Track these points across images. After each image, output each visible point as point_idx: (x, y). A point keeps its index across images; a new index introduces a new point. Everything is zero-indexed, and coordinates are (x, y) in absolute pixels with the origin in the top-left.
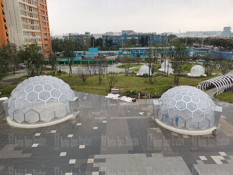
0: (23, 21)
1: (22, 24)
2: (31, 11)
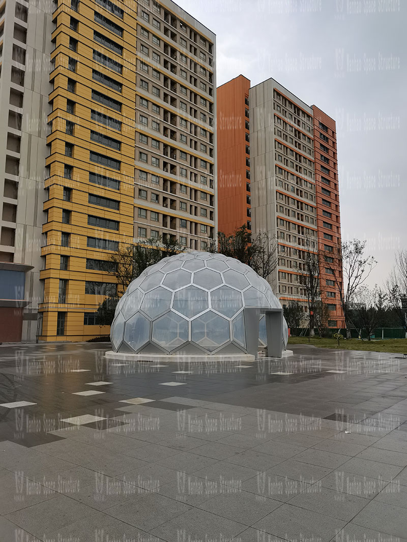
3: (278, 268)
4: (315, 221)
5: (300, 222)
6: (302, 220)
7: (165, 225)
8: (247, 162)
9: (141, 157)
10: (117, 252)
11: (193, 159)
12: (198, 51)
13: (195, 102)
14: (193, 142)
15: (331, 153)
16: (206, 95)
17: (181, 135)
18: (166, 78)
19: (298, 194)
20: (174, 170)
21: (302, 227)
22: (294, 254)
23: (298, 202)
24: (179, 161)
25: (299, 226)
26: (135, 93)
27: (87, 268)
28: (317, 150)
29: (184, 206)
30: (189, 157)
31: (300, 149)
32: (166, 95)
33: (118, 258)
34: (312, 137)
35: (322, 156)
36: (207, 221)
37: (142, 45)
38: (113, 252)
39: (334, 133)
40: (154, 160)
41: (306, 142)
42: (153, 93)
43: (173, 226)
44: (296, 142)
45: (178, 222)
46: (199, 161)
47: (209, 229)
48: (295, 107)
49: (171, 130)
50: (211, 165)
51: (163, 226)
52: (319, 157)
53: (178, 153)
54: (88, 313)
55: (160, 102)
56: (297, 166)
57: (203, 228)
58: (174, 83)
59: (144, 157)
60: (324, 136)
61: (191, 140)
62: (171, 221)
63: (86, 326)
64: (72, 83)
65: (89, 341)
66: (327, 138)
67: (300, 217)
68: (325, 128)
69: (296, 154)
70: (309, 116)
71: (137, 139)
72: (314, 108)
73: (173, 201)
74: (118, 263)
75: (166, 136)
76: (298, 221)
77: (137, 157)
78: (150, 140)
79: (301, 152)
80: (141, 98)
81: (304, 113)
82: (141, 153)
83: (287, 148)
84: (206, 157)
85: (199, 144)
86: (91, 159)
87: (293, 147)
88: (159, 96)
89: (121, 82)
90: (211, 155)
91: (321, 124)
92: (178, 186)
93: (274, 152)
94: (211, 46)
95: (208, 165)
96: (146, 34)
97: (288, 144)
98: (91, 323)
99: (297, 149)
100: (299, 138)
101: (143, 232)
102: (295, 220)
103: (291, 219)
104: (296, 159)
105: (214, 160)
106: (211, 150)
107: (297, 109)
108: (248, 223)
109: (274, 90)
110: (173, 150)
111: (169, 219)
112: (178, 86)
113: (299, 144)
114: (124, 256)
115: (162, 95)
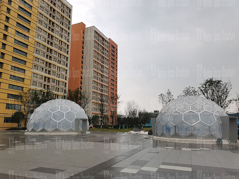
0: (94, 94)
1: (92, 96)
2: (103, 87)
3: (92, 101)
4: (108, 83)
5: (102, 83)
6: (103, 82)
7: (45, 81)
8: (82, 57)
9: (36, 52)
10: (22, 92)
11: (60, 54)
12: (65, 12)
13: (62, 32)
14: (60, 48)
15: (115, 57)
16: (67, 30)
17: (55, 44)
18: (50, 21)
19: (102, 72)
20: (51, 58)
21: (103, 85)
22: (99, 95)
23: (101, 75)
24: (53, 55)
25: (101, 84)
26: (36, 25)
27: (7, 98)
28: (110, 55)
29: (54, 73)
30: (58, 54)
31: (103, 54)
32: (49, 28)
33: (22, 94)
34: (109, 50)
35: (112, 58)
36: (64, 80)
37: (39, 20)
38: (21, 91)
39: (117, 50)
40: (42, 53)
41: (106, 52)
42: (44, 26)
43: (49, 82)
44: (102, 52)
45: (51, 80)
46: (62, 55)
47: (64, 83)
48: (103, 38)
49: (51, 42)
50: (67, 58)
51: (44, 81)
52: (111, 58)
53: (53, 51)
54: (6, 117)
55: (47, 30)
56: (102, 61)
57: (62, 83)
58: (53, 23)
59: (38, 52)
60: (113, 50)
61: (59, 47)
62: (48, 79)
63: (5, 123)
64: (8, 18)
65: (6, 130)
66: (114, 51)
67: (102, 81)
68: (114, 48)
69: (102, 56)
70: (108, 42)
71: (36, 44)
72: (110, 39)
73: (49, 71)
74: (22, 96)
75: (49, 44)
76: (101, 82)
77: (35, 52)
78: (41, 45)
79: (104, 56)
80: (39, 27)
81: (106, 41)
82: (36, 50)
83: (98, 54)
84: (65, 54)
85: (62, 49)
86: (13, 51)
87: (101, 53)
88: (47, 28)
89: (30, 20)
90: (67, 54)
91: (112, 45)
92: (52, 65)
93: (93, 55)
94: (70, 10)
95: (66, 58)
96: (41, 15)
97: (99, 52)
98: (7, 122)
99: (102, 54)
100: (104, 50)
101: (35, 83)
102: (100, 82)
103: (98, 81)
104: (102, 58)
105: (69, 56)
106: (67, 52)
107: (103, 39)
108: (81, 87)
109: (95, 31)
110: (51, 50)
111: (47, 79)
112: (55, 25)
113: (103, 53)
114: (26, 93)
115: (48, 28)
